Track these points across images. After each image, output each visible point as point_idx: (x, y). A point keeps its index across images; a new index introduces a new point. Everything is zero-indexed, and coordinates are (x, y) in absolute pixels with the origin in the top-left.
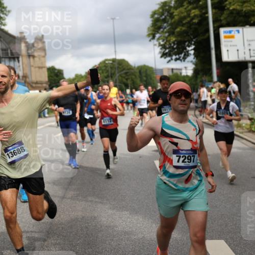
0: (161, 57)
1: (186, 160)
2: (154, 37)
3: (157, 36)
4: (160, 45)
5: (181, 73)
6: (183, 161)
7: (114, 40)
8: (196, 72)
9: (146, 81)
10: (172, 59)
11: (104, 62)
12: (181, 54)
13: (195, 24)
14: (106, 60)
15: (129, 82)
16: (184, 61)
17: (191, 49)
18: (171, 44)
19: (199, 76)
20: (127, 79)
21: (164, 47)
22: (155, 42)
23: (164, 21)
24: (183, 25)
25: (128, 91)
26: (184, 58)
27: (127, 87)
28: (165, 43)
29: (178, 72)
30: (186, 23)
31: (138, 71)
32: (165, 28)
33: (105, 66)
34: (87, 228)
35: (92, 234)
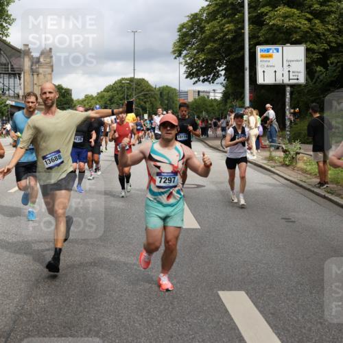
0: (187, 77)
1: (167, 181)
2: (180, 55)
3: (184, 53)
4: (186, 63)
5: (208, 97)
6: (164, 182)
7: (134, 56)
8: (226, 95)
9: (167, 105)
10: (199, 80)
11: (120, 81)
12: (210, 74)
13: (229, 40)
14: (123, 79)
15: (148, 105)
16: (213, 83)
17: (222, 70)
18: (199, 63)
19: (229, 101)
20: (145, 102)
21: (190, 66)
22: (181, 59)
23: (193, 36)
24: (215, 41)
25: (146, 116)
26: (214, 80)
27: (145, 111)
28: (193, 61)
29: (205, 95)
30: (219, 39)
31: (158, 93)
32: (193, 44)
33: (121, 86)
34: (85, 276)
35: (90, 283)
